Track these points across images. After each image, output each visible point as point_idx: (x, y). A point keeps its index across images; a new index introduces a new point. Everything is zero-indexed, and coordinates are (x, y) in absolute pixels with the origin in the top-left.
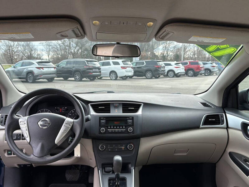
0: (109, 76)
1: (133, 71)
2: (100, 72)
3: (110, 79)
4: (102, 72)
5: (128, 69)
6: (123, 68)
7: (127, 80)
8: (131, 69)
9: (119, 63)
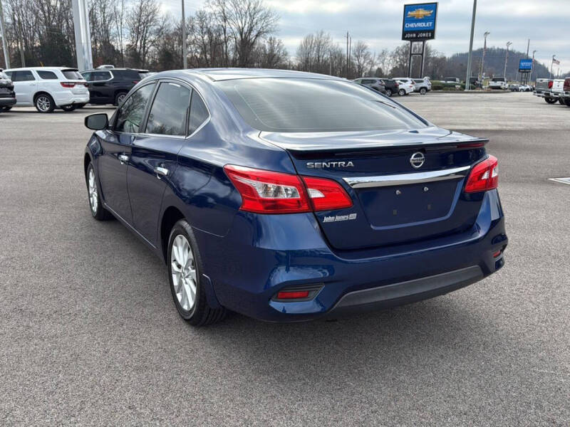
0: (32, 103)
1: (88, 93)
2: (13, 95)
3: (36, 110)
4: (16, 94)
5: (76, 87)
6: (65, 85)
7: (76, 112)
8: (83, 87)
9: (55, 75)
